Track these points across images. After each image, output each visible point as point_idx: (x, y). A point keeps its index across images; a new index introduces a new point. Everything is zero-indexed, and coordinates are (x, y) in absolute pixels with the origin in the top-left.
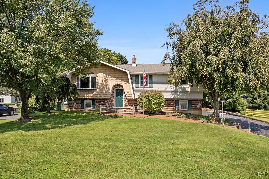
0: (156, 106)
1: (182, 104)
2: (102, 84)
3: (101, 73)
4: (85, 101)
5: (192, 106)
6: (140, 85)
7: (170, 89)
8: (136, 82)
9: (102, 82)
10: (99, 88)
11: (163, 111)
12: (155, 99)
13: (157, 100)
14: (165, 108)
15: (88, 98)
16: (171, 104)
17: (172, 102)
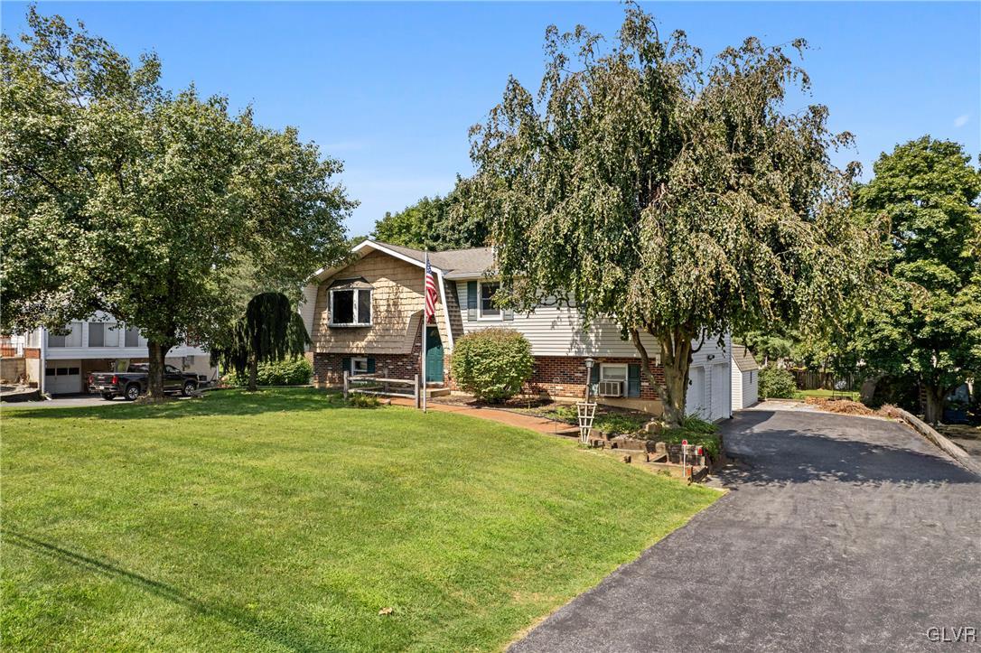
0: (486, 377)
1: (613, 377)
2: (387, 311)
3: (383, 279)
4: (353, 360)
5: (642, 384)
6: (479, 311)
7: (568, 323)
8: (468, 302)
9: (389, 305)
10: (379, 324)
11: (553, 398)
12: (483, 357)
13: (488, 361)
14: (557, 388)
15: (355, 351)
16: (576, 375)
17: (580, 368)
